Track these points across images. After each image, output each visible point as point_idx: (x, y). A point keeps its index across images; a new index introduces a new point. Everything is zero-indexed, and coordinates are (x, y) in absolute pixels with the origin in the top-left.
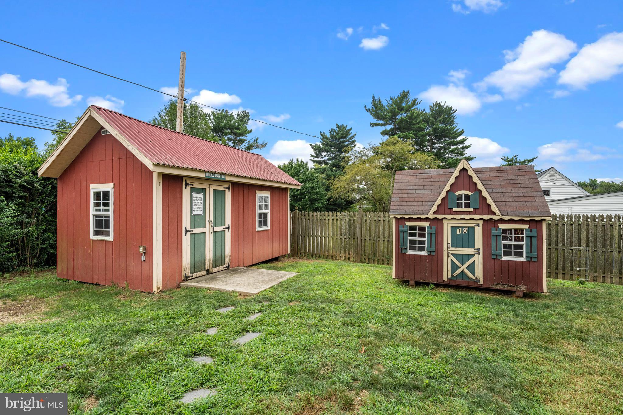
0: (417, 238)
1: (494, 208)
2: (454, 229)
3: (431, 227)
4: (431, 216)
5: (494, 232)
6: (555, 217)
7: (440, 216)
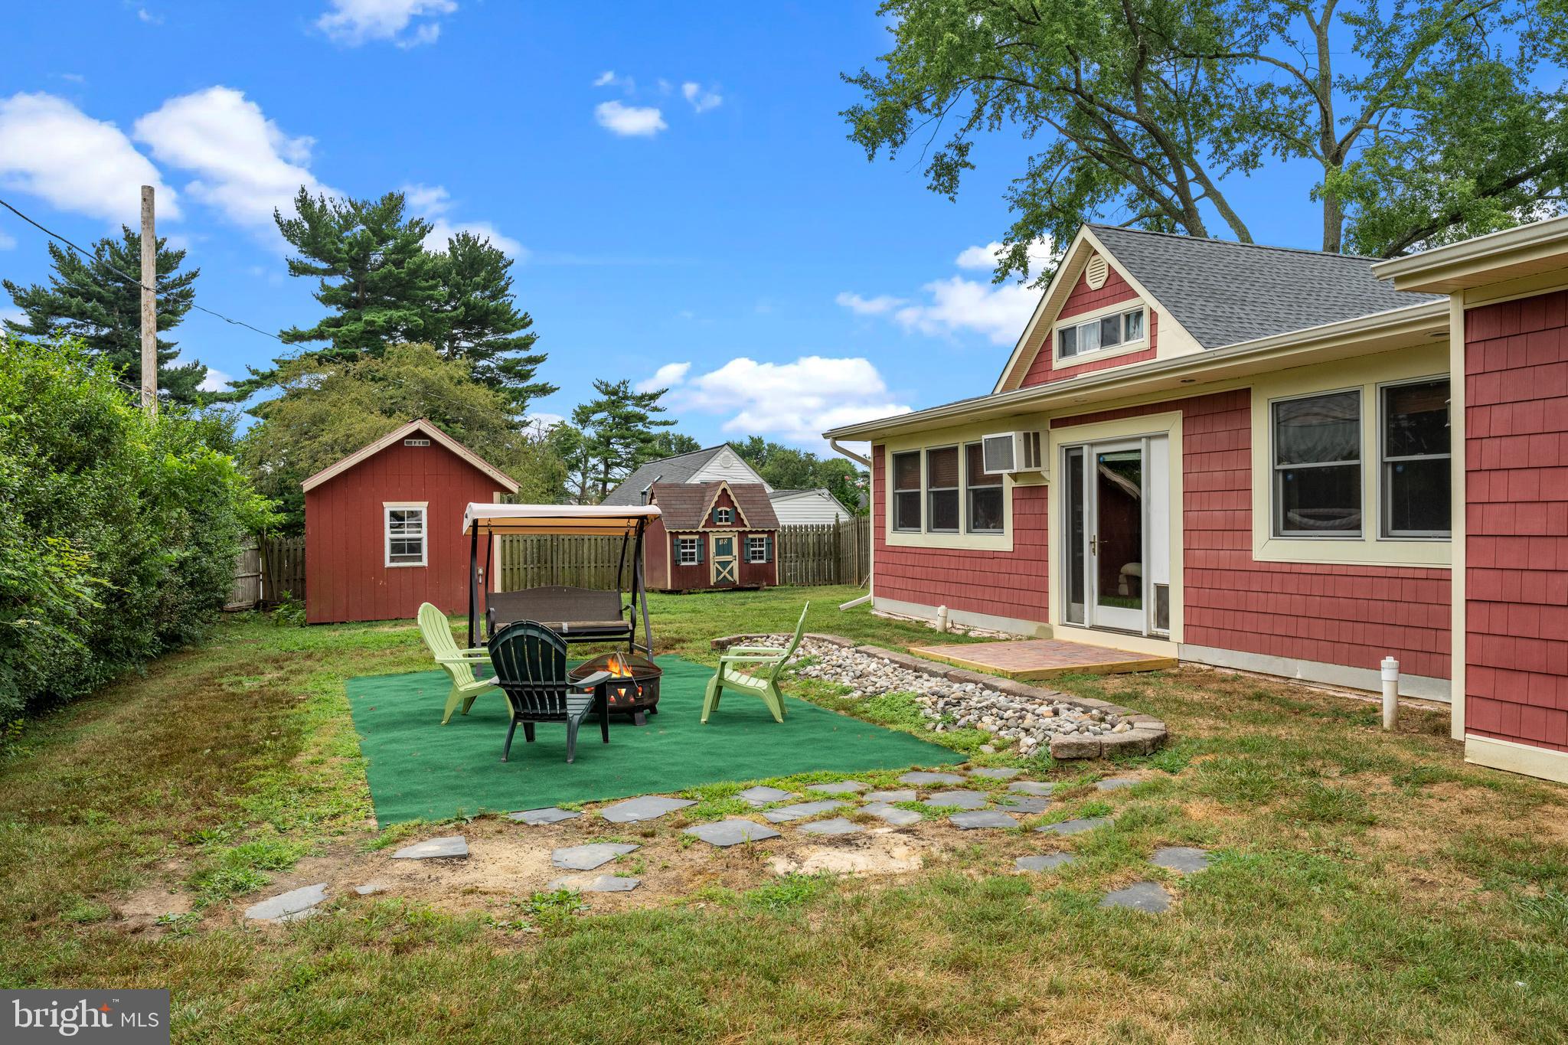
0: (688, 550)
1: (746, 522)
2: (717, 540)
3: (700, 539)
4: (700, 529)
5: (745, 541)
6: (784, 528)
7: (707, 530)
